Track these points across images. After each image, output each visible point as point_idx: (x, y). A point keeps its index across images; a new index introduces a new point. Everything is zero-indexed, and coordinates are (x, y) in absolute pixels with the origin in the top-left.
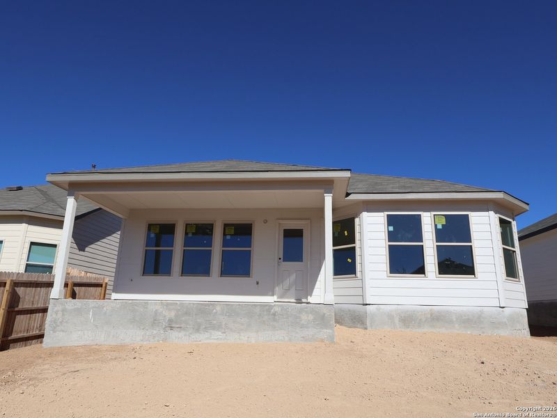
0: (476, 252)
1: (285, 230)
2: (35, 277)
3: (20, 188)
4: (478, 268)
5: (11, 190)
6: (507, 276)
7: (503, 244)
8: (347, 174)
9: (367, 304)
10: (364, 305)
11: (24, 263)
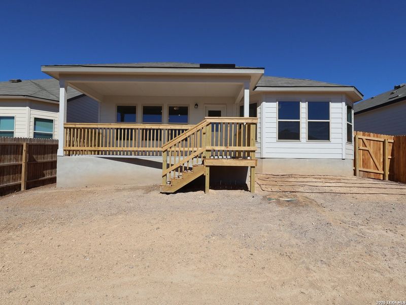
0: (331, 126)
1: (209, 111)
2: (42, 141)
3: (19, 81)
4: (332, 136)
5: (13, 82)
6: (348, 141)
7: (348, 121)
8: (262, 71)
9: (263, 158)
10: (261, 158)
11: (32, 131)
